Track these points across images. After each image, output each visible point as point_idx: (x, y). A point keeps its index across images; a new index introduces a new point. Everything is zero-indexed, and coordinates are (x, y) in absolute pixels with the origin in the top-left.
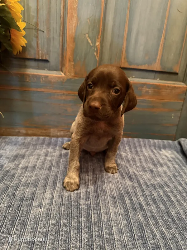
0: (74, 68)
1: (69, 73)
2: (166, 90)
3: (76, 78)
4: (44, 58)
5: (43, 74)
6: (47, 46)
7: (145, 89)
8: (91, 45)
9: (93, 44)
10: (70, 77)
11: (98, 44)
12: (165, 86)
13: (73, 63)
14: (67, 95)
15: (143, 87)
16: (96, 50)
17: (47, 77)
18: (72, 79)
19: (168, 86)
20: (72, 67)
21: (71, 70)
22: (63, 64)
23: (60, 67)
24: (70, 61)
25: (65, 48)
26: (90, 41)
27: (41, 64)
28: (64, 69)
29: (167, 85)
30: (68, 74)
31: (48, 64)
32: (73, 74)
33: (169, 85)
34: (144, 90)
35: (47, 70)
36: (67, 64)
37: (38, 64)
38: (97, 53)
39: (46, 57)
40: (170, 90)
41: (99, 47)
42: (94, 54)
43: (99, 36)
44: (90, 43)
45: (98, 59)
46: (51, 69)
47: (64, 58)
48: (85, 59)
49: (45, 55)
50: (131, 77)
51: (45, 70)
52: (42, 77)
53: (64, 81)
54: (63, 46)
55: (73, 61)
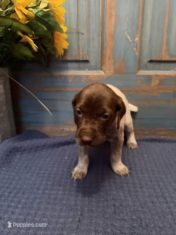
0: (114, 65)
1: (109, 71)
3: (116, 75)
4: (85, 59)
5: (84, 74)
6: (87, 47)
8: (131, 41)
10: (110, 74)
11: (137, 39)
13: (113, 61)
16: (135, 45)
18: (112, 76)
20: (112, 64)
21: (111, 68)
22: (102, 63)
23: (100, 66)
24: (109, 58)
25: (104, 47)
26: (129, 38)
27: (82, 64)
30: (107, 72)
31: (89, 64)
32: (112, 72)
35: (88, 70)
36: (107, 62)
37: (79, 65)
38: (137, 48)
39: (86, 58)
41: (138, 42)
42: (134, 50)
43: (138, 32)
44: (129, 39)
45: (137, 55)
46: (91, 69)
47: (104, 57)
48: (124, 56)
49: (86, 56)
50: (172, 70)
51: (85, 70)
52: (83, 77)
53: (104, 79)
54: (102, 46)
55: (112, 59)
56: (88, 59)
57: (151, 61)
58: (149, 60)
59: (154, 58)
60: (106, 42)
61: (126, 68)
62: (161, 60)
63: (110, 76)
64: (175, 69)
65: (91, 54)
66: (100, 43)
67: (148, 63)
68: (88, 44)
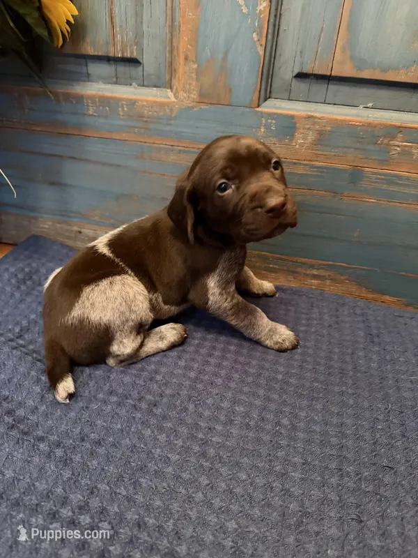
0: (197, 79)
1: (185, 93)
3: (203, 107)
4: (128, 54)
5: (125, 96)
6: (133, 20)
7: (399, 143)
8: (245, 10)
9: (248, 8)
10: (188, 103)
11: (263, 5)
13: (195, 66)
14: (180, 151)
15: (393, 138)
16: (256, 24)
17: (132, 103)
18: (193, 107)
20: (194, 75)
21: (190, 84)
22: (172, 69)
23: (167, 77)
24: (186, 59)
25: (176, 23)
27: (122, 69)
28: (175, 83)
30: (182, 94)
31: (140, 68)
32: (194, 96)
34: (398, 146)
35: (136, 86)
36: (181, 68)
37: (116, 70)
38: (260, 34)
39: (132, 52)
41: (265, 15)
42: (253, 38)
44: (240, 6)
45: (262, 53)
46: (145, 83)
47: (175, 53)
48: (226, 54)
49: (131, 46)
50: (361, 107)
51: (131, 85)
52: (123, 104)
53: (173, 115)
54: (173, 20)
55: (194, 59)
56: (135, 55)
57: (301, 76)
58: (296, 71)
59: (307, 70)
60: (180, 8)
61: (230, 90)
62: (329, 74)
63: (189, 107)
64: (370, 105)
65: (145, 42)
66: (169, 13)
67: (294, 80)
68: (136, 12)
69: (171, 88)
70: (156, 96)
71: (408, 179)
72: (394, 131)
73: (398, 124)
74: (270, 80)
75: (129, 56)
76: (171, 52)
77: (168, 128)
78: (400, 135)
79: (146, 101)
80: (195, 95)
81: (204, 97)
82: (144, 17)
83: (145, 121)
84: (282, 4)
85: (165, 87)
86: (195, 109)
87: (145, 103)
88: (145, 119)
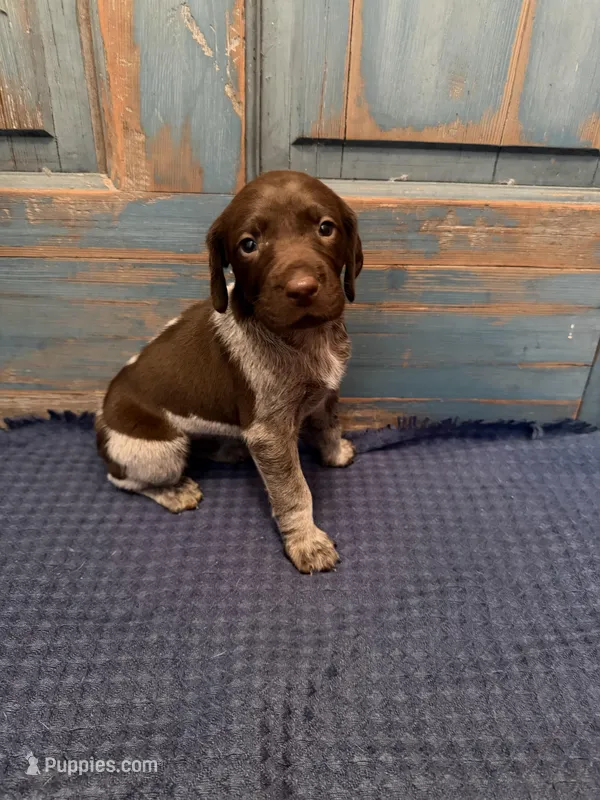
0: (148, 158)
1: (131, 178)
2: (542, 229)
3: (163, 198)
4: (29, 125)
5: (33, 190)
6: (31, 74)
7: (450, 227)
8: (208, 53)
9: (213, 50)
10: (139, 194)
11: (234, 45)
12: (539, 211)
13: (142, 138)
14: (134, 266)
15: (441, 221)
16: (228, 72)
17: (47, 200)
18: (146, 200)
19: (552, 211)
20: (141, 152)
21: (137, 166)
22: (104, 144)
23: (98, 155)
24: (126, 128)
25: (103, 75)
26: (199, 37)
27: (21, 147)
28: (112, 163)
29: (546, 205)
30: (127, 182)
31: (53, 145)
32: (146, 182)
33: (558, 205)
34: (449, 231)
35: (50, 172)
36: (119, 143)
37: (12, 150)
38: (235, 86)
39: (35, 121)
40: (560, 225)
41: (239, 59)
42: (225, 93)
43: (238, 12)
44: (200, 46)
45: (241, 114)
46: (64, 167)
47: (106, 118)
48: (187, 117)
49: (32, 112)
50: (392, 180)
51: (40, 171)
52: (32, 203)
53: (116, 214)
54: (95, 69)
55: (139, 128)
56: (41, 125)
57: (302, 142)
58: (295, 135)
59: (310, 133)
60: (105, 52)
61: (201, 172)
62: (342, 138)
63: (139, 199)
64: (404, 176)
65: (55, 103)
66: (88, 57)
67: (293, 148)
68: (33, 58)
69: (106, 171)
70: (85, 186)
71: (466, 274)
72: (441, 211)
73: (447, 202)
74: (257, 151)
75: (31, 127)
76: (99, 116)
77: (111, 233)
78: (450, 216)
79: (68, 195)
80: (146, 180)
81: (161, 184)
82: (49, 66)
83: (73, 227)
84: (261, 41)
85: (97, 171)
86: (150, 202)
87: (69, 199)
88: (72, 223)
